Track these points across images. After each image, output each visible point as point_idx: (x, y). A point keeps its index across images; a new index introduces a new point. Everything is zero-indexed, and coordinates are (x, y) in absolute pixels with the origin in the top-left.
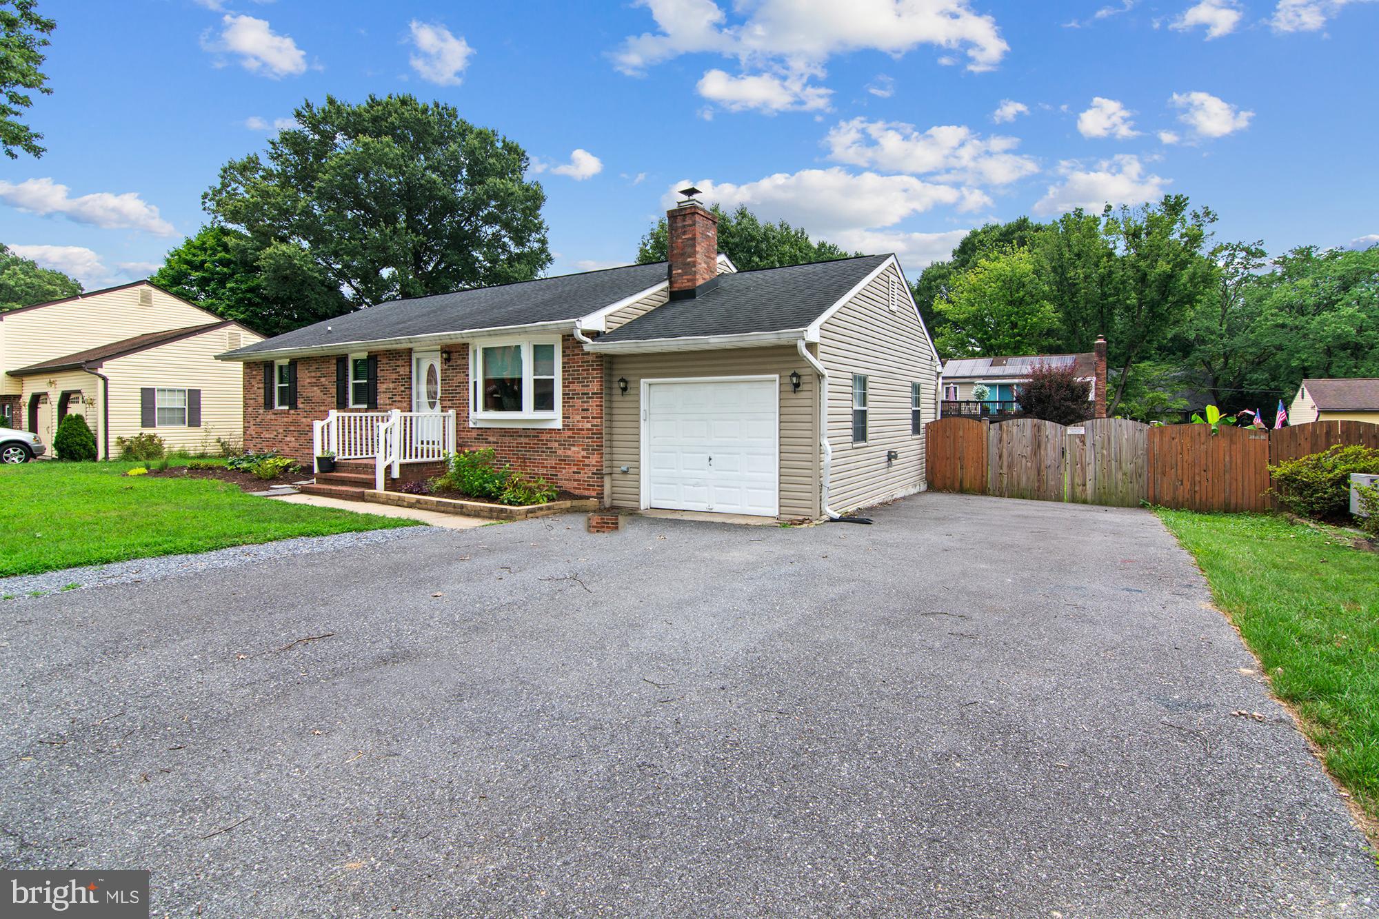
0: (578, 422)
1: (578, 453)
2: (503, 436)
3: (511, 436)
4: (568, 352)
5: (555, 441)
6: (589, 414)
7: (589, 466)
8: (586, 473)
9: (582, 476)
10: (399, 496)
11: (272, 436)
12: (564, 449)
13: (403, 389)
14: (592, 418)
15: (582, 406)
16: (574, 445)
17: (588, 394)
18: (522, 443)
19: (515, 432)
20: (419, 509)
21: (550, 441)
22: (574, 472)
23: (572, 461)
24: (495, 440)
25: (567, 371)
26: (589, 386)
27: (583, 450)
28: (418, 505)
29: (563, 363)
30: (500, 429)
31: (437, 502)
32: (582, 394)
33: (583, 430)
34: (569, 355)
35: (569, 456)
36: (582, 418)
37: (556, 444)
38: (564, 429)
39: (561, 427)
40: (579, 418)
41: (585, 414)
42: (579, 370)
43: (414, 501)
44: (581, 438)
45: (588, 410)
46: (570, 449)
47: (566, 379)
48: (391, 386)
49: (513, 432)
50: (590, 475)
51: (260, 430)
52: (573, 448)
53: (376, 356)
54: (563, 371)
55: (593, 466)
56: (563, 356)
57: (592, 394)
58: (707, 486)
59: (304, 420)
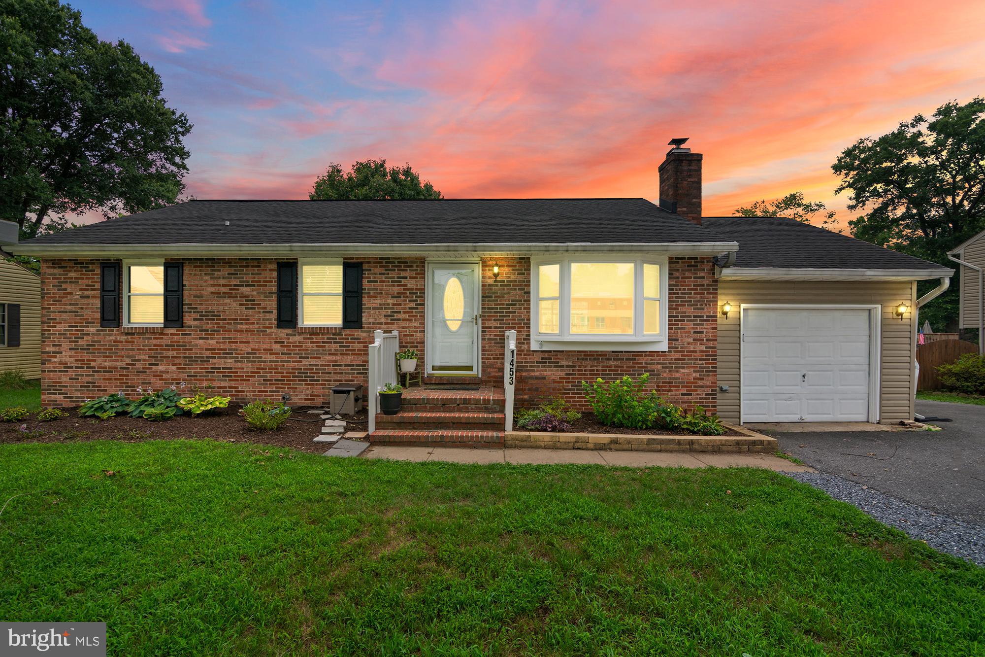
0: (689, 344)
1: (688, 375)
2: (583, 359)
3: (595, 359)
4: (676, 274)
5: (658, 363)
6: (703, 336)
7: (703, 387)
8: (698, 394)
9: (694, 397)
10: (578, 438)
11: (119, 365)
12: (670, 371)
13: (413, 305)
14: (707, 340)
15: (693, 328)
16: (683, 367)
17: (703, 317)
18: (611, 367)
19: (600, 355)
20: (617, 450)
21: (650, 363)
22: (682, 394)
23: (679, 383)
24: (570, 364)
25: (674, 294)
26: (703, 309)
27: (694, 371)
28: (612, 446)
29: (670, 285)
30: (578, 351)
31: (649, 440)
32: (694, 317)
33: (696, 352)
34: (678, 278)
35: (676, 379)
36: (694, 340)
37: (660, 367)
38: (669, 352)
39: (667, 350)
40: (691, 340)
41: (698, 336)
42: (691, 293)
43: (606, 442)
44: (692, 360)
45: (702, 332)
46: (677, 371)
47: (674, 301)
48: (391, 301)
49: (597, 355)
50: (704, 396)
51: (86, 356)
52: (682, 371)
53: (362, 263)
54: (670, 294)
55: (707, 387)
56: (670, 278)
57: (707, 317)
58: (799, 399)
59: (201, 342)
